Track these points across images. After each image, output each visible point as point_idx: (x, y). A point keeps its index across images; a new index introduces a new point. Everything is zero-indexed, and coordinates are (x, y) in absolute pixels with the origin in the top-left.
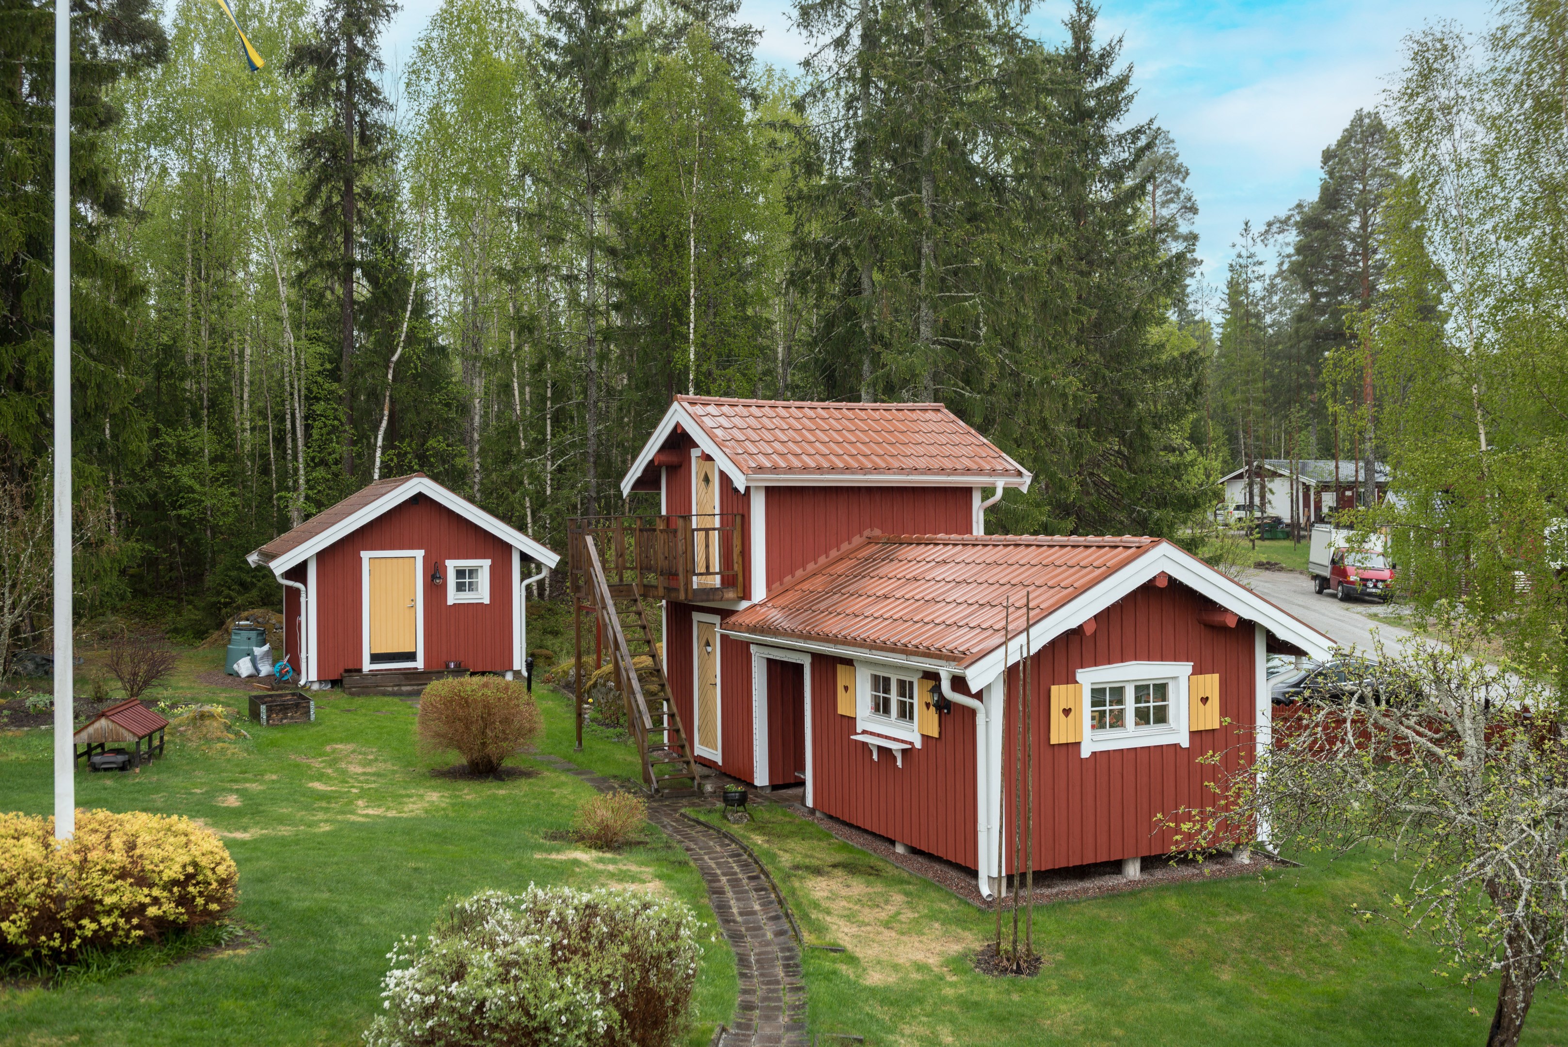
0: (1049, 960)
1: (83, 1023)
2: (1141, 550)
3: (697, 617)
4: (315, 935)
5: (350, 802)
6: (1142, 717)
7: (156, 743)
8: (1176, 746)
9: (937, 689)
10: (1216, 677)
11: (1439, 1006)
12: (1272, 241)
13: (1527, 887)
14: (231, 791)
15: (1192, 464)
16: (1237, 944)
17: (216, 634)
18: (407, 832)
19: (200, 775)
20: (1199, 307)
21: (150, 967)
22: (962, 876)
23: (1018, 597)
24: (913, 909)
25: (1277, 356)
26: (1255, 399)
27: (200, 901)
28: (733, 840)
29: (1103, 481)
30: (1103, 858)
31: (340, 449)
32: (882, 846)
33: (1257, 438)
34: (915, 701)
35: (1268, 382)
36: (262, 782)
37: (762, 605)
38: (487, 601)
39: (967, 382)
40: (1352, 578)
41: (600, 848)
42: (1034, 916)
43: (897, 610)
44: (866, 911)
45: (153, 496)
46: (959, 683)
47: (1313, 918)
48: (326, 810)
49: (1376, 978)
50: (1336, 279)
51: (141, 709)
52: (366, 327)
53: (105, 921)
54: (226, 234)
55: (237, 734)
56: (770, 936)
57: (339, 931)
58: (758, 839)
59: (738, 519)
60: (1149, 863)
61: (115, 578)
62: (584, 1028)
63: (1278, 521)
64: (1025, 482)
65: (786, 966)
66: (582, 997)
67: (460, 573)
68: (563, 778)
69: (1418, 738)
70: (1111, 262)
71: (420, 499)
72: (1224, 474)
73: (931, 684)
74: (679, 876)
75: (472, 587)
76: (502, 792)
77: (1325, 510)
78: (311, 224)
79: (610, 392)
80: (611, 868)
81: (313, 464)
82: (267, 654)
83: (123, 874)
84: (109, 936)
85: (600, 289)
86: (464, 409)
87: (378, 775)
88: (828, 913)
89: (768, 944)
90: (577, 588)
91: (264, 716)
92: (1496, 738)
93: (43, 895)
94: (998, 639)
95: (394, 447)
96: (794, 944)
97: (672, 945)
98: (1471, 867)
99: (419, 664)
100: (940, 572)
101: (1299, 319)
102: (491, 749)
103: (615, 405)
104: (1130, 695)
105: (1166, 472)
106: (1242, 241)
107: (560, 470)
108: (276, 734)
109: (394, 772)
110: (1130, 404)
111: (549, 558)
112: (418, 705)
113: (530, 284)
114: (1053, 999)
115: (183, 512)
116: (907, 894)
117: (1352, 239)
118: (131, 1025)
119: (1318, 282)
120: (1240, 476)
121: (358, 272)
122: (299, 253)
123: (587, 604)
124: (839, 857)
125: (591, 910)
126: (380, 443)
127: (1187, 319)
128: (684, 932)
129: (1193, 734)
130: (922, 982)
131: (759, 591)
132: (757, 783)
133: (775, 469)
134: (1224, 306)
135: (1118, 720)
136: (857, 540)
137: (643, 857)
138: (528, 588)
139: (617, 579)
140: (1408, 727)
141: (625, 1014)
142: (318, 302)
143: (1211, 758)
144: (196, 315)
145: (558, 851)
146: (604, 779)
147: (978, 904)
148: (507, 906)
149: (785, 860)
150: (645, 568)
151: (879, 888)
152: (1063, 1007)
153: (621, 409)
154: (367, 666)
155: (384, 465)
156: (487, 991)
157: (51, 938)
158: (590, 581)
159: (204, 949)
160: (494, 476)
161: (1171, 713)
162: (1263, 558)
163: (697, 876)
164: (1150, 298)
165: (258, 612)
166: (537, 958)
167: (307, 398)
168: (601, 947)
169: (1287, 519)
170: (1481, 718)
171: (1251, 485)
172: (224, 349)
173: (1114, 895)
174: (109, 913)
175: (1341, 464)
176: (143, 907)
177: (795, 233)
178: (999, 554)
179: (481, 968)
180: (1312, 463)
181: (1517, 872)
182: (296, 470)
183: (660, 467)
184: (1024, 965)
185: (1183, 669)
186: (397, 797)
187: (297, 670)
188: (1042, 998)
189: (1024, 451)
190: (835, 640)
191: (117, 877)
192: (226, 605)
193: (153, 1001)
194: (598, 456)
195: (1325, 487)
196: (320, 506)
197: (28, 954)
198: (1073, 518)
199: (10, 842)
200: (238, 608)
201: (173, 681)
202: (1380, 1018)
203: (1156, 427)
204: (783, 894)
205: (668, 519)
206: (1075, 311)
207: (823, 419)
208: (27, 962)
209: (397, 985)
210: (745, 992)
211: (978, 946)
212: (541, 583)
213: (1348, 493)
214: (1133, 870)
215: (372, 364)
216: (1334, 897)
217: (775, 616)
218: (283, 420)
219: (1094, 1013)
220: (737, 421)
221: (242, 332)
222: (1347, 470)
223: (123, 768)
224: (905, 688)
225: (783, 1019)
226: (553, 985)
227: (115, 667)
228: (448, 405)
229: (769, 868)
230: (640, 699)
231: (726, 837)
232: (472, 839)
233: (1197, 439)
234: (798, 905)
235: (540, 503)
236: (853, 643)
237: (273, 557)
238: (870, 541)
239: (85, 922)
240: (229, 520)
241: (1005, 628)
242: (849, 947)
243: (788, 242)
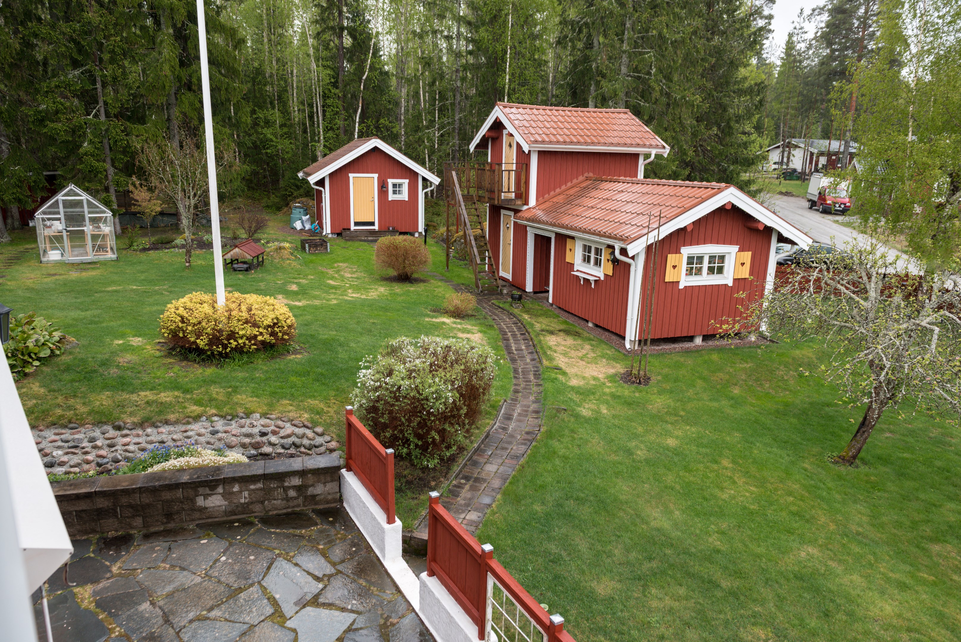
0: (654, 379)
1: (233, 384)
2: (720, 190)
3: (503, 212)
4: (330, 350)
5: (345, 291)
6: (711, 270)
7: (260, 259)
8: (726, 285)
9: (613, 253)
10: (750, 253)
11: (837, 411)
12: (813, 19)
13: (888, 366)
14: (294, 283)
15: (753, 142)
16: (744, 377)
17: (285, 209)
18: (370, 306)
19: (280, 275)
20: (769, 56)
21: (260, 361)
22: (618, 338)
23: (655, 211)
24: (594, 352)
25: (806, 84)
26: (792, 107)
27: (280, 334)
28: (515, 316)
29: (707, 150)
30: (684, 334)
31: (340, 122)
32: (583, 323)
33: (790, 128)
34: (603, 258)
35: (800, 98)
36: (307, 279)
37: (534, 208)
38: (407, 199)
39: (643, 97)
40: (828, 202)
41: (455, 317)
42: (649, 359)
43: (598, 214)
44: (573, 352)
45: (254, 143)
46: (624, 252)
47: (782, 367)
48: (335, 294)
49: (808, 397)
50: (846, 42)
51: (253, 244)
52: (350, 61)
53: (240, 341)
54: (282, 11)
55: (296, 257)
56: (528, 360)
57: (340, 349)
58: (526, 317)
59: (524, 166)
60: (706, 338)
61: (239, 183)
62: (443, 400)
63: (795, 170)
64: (666, 151)
65: (535, 375)
66: (443, 387)
67: (394, 186)
68: (440, 284)
69: (846, 291)
70: (724, 33)
71: (376, 149)
72: (769, 146)
73: (611, 250)
74: (489, 332)
75: (400, 192)
76: (412, 289)
77: (820, 166)
78: (322, 6)
79: (467, 97)
80: (459, 326)
81: (327, 130)
82: (308, 219)
83: (247, 322)
84: (241, 347)
85: (463, 42)
86: (397, 104)
87: (358, 278)
88: (555, 352)
89: (527, 364)
90: (448, 196)
91: (307, 249)
92: (886, 292)
93: (213, 329)
94: (646, 231)
95: (364, 122)
96: (539, 365)
97: (483, 366)
98: (862, 354)
99: (376, 227)
100: (619, 197)
101: (822, 64)
102: (408, 269)
103: (468, 103)
104: (706, 260)
105: (739, 146)
106: (798, 20)
107: (442, 135)
108: (313, 258)
109: (365, 277)
110: (725, 110)
111: (436, 180)
112: (375, 247)
113: (429, 39)
114: (654, 396)
115: (269, 151)
116: (592, 345)
117: (858, 19)
118: (253, 385)
119: (835, 43)
120: (778, 147)
121: (345, 32)
122: (317, 22)
123: (453, 202)
124: (562, 327)
125: (448, 348)
126: (357, 120)
127: (762, 62)
128: (489, 360)
129: (735, 280)
130: (595, 385)
131: (532, 201)
132: (527, 290)
133: (543, 142)
134: (783, 55)
135: (699, 271)
136: (581, 178)
137: (474, 322)
138: (426, 194)
139: (466, 192)
140: (842, 285)
141: (461, 395)
142: (327, 47)
143: (742, 295)
144: (270, 52)
145: (436, 318)
146: (458, 285)
147: (624, 352)
148: (411, 344)
149: (538, 327)
150: (479, 187)
151: (579, 342)
152: (658, 400)
153: (471, 106)
154: (353, 228)
155: (360, 131)
156: (402, 382)
157: (218, 347)
158: (453, 192)
159: (283, 354)
160: (411, 138)
161: (725, 270)
162: (784, 190)
163: (497, 332)
164: (742, 51)
165: (304, 199)
166: (424, 370)
167: (323, 97)
168: (452, 366)
169: (799, 170)
170: (880, 283)
171: (783, 152)
172: (284, 70)
173: (688, 351)
174: (241, 338)
175: (832, 142)
176: (256, 336)
177: (561, 15)
178: (649, 189)
179: (400, 372)
180: (816, 141)
181: (884, 359)
182: (319, 132)
183: (488, 138)
184: (642, 381)
185: (733, 249)
186: (366, 289)
187: (322, 228)
188: (649, 396)
189: (668, 134)
190: (567, 227)
191: (244, 323)
192: (289, 196)
193: (262, 376)
194: (460, 129)
195: (822, 154)
196: (331, 150)
197: (209, 353)
198: (689, 169)
199: (199, 305)
200: (295, 197)
201: (268, 230)
202: (807, 415)
203: (737, 122)
204: (535, 342)
205: (491, 165)
206: (702, 60)
207: (568, 116)
208: (208, 356)
209: (364, 376)
210: (515, 385)
211: (622, 371)
212: (432, 191)
213: (834, 157)
214: (698, 341)
215: (353, 80)
216: (794, 359)
217: (539, 213)
218: (313, 107)
219: (672, 404)
220: (526, 117)
221: (292, 62)
222: (835, 145)
223: (247, 270)
224: (598, 252)
225: (532, 398)
226: (430, 381)
227: (241, 224)
228: (389, 102)
229: (530, 330)
230: (475, 250)
231: (511, 315)
232: (398, 310)
233: (758, 128)
234: (542, 348)
235: (432, 152)
236: (575, 229)
237: (309, 175)
238: (587, 179)
239: (232, 341)
240: (290, 155)
241: (648, 226)
242: (564, 368)
243: (557, 20)
